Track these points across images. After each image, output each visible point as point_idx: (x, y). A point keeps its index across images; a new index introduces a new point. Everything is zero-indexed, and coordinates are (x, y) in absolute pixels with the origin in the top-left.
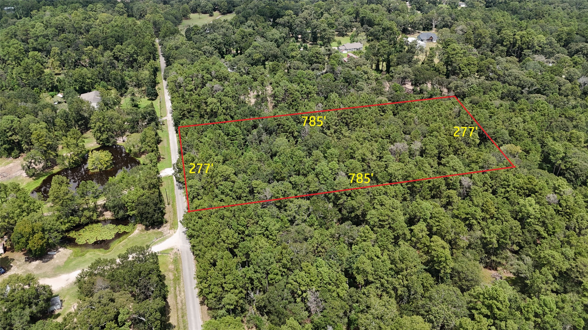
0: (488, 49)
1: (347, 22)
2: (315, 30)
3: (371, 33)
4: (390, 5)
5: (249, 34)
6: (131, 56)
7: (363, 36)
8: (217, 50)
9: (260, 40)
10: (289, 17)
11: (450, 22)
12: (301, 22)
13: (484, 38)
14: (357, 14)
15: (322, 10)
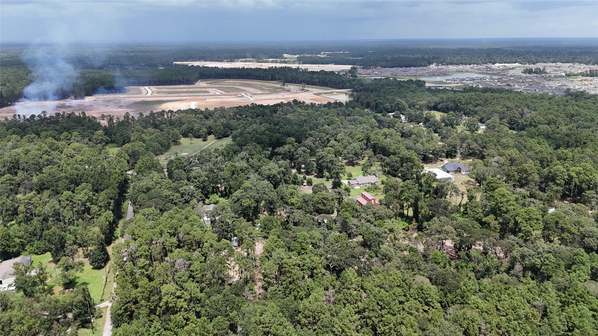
0: (537, 188)
1: (358, 151)
2: (320, 162)
3: (387, 164)
4: (403, 128)
5: (241, 170)
6: (84, 204)
7: (376, 166)
8: (200, 190)
9: (253, 176)
10: (291, 146)
11: (478, 150)
12: (304, 151)
13: (530, 174)
14: (368, 139)
15: (328, 136)
